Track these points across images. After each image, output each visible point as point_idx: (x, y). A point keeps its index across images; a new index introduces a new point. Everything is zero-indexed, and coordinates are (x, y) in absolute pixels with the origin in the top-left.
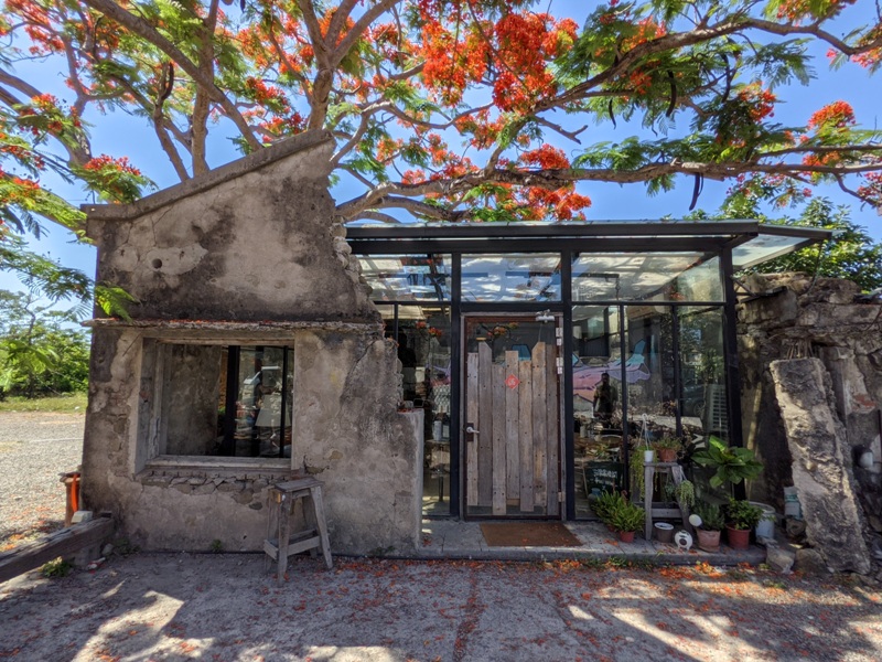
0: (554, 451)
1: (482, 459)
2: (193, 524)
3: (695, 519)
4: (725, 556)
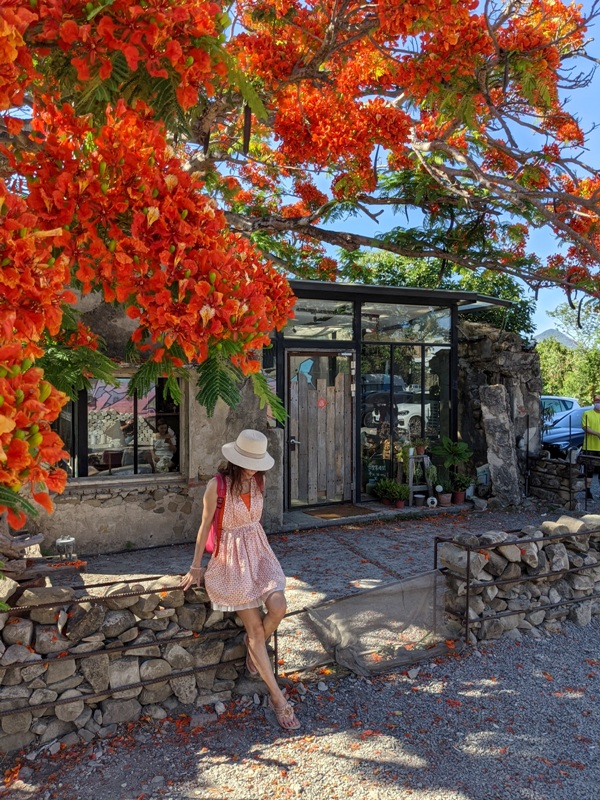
0: (348, 454)
1: (302, 463)
2: (106, 531)
3: (439, 488)
4: (454, 508)
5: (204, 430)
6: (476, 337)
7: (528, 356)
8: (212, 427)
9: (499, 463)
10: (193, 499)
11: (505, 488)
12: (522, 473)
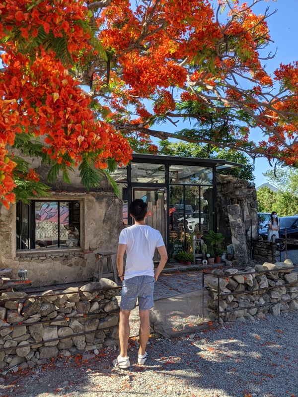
2: (44, 275)
3: (208, 255)
4: (216, 265)
5: (92, 226)
6: (225, 182)
7: (251, 190)
8: (96, 225)
9: (238, 243)
10: (86, 260)
11: (240, 255)
12: (249, 248)
